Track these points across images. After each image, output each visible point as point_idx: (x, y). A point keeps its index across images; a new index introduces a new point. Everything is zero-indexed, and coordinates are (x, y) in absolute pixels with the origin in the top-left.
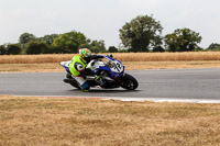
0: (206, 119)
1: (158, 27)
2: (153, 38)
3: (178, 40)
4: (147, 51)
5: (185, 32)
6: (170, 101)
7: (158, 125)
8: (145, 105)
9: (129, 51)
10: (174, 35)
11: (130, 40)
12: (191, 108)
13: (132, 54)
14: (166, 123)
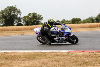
0: (46, 61)
1: (19, 12)
2: (17, 18)
3: (31, 19)
4: (14, 25)
5: (34, 14)
6: (26, 51)
7: (20, 65)
8: (13, 54)
9: (3, 26)
10: (28, 16)
11: (4, 20)
12: (38, 55)
13: (5, 27)
14: (24, 64)
